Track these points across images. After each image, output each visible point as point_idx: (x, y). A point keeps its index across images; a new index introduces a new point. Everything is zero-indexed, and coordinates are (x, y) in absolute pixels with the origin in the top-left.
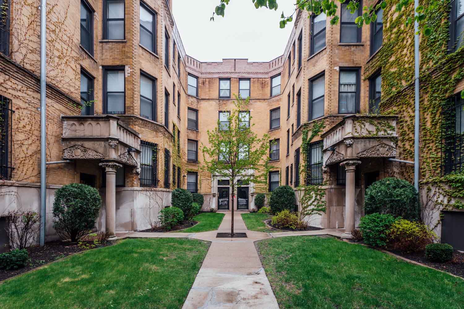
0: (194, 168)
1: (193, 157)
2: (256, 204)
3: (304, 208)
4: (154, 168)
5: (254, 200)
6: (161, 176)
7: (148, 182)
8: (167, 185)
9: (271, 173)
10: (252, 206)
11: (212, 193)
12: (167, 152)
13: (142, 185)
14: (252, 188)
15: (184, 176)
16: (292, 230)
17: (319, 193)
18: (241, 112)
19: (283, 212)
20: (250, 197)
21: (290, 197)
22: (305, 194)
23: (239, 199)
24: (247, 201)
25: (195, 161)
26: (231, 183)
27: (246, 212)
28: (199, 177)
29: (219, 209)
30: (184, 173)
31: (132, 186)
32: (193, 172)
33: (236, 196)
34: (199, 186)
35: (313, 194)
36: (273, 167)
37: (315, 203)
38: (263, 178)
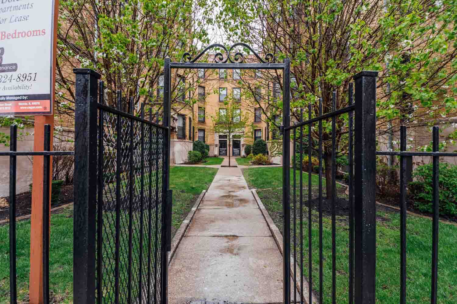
0: (202, 127)
1: (202, 119)
2: (245, 152)
3: (271, 153)
4: (183, 129)
5: (244, 150)
6: (187, 133)
7: (181, 136)
8: (190, 138)
9: (256, 130)
10: (243, 153)
11: (215, 144)
12: (190, 118)
13: (178, 138)
14: (242, 141)
15: (196, 132)
16: (263, 165)
17: (279, 144)
18: (234, 88)
19: (259, 155)
20: (241, 147)
21: (263, 147)
22: (272, 145)
23: (234, 149)
24: (240, 150)
25: (203, 122)
26: (228, 137)
27: (239, 157)
28: (206, 133)
29: (220, 155)
30: (196, 130)
31: (173, 139)
32: (202, 130)
33: (232, 146)
34: (206, 139)
35: (276, 144)
36: (257, 127)
37: (277, 150)
38: (250, 134)
